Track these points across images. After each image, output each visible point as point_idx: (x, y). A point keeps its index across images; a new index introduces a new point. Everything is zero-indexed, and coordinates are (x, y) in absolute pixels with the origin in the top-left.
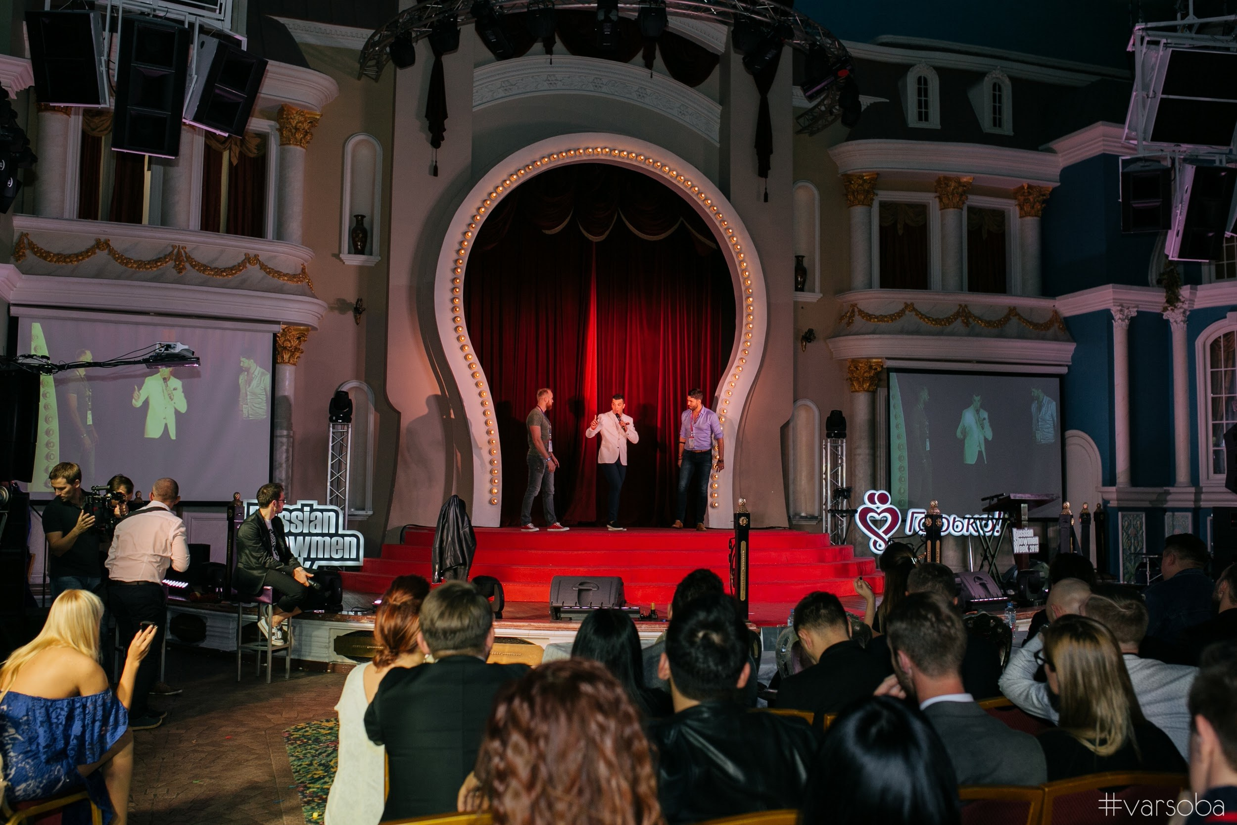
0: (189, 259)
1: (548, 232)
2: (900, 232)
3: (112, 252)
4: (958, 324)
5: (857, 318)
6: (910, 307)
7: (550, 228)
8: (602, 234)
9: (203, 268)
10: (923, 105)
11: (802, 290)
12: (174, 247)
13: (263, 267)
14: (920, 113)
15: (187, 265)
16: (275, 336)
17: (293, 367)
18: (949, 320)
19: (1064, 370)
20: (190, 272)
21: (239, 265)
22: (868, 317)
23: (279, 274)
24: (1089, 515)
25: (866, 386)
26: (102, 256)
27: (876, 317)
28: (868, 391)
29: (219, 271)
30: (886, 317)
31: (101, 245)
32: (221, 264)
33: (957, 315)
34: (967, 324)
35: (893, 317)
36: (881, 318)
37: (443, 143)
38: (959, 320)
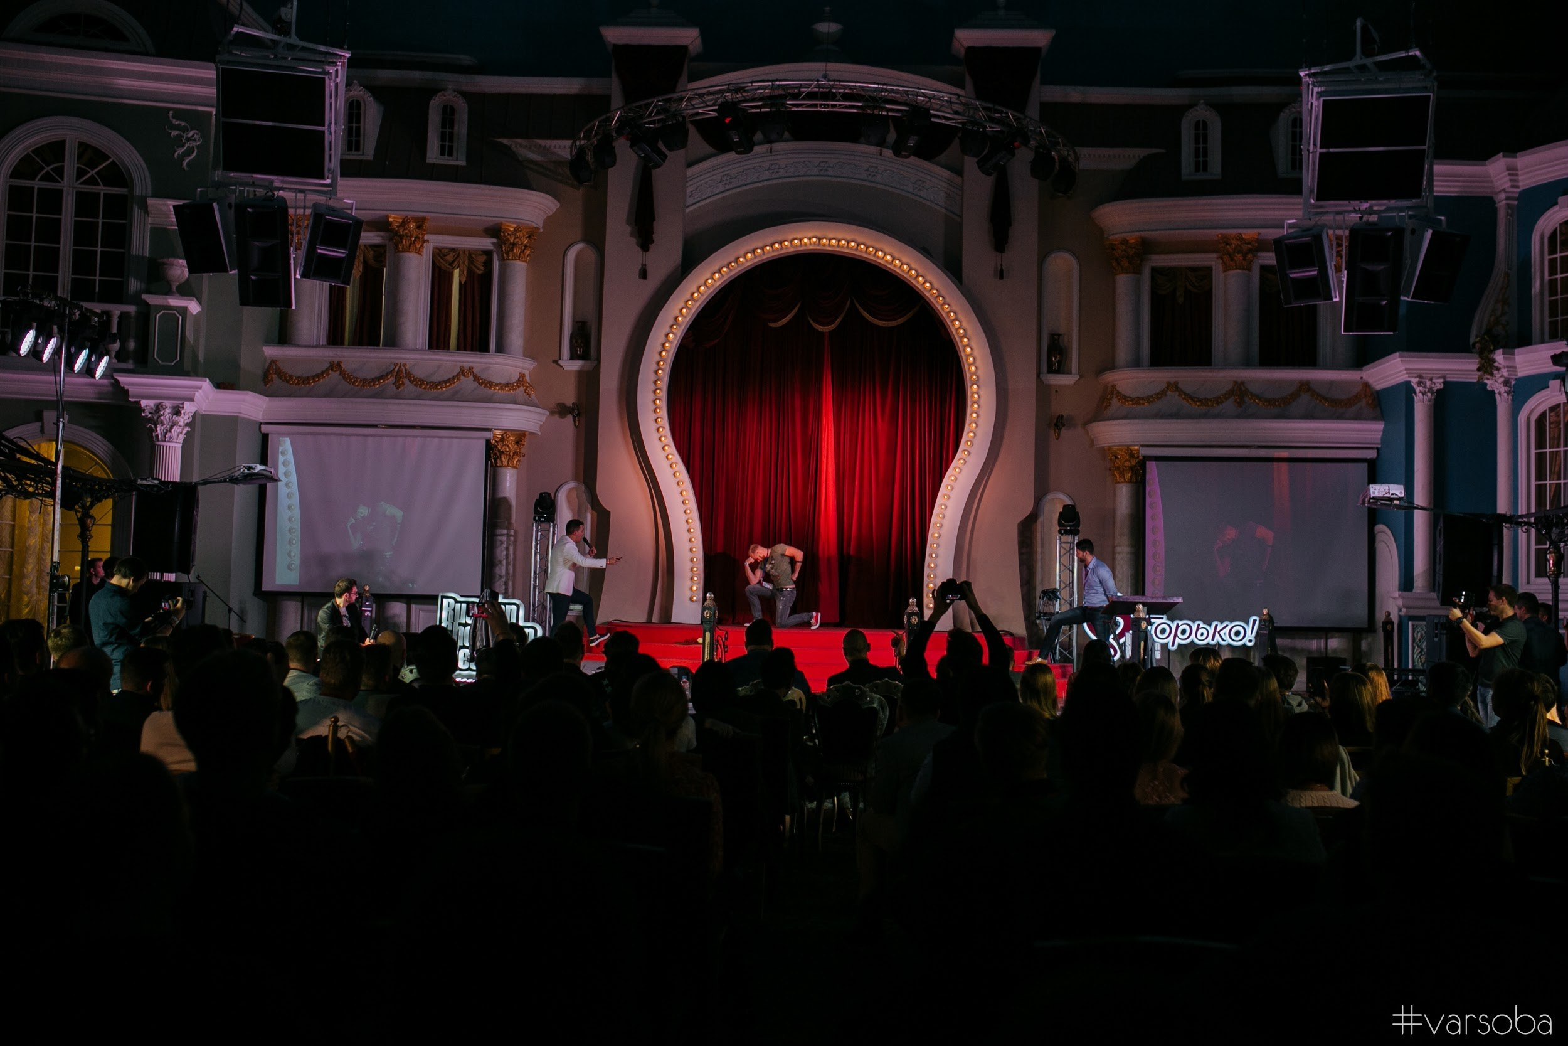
0: (409, 375)
1: (773, 325)
2: (1181, 300)
3: (343, 373)
4: (1229, 405)
5: (1115, 402)
6: (1174, 386)
7: (775, 321)
8: (832, 322)
9: (419, 382)
10: (1201, 153)
11: (1058, 372)
12: (396, 365)
13: (476, 378)
14: (1197, 164)
15: (406, 381)
16: (488, 441)
17: (515, 471)
18: (1218, 401)
19: (1372, 454)
20: (409, 387)
21: (454, 378)
22: (1124, 398)
23: (489, 384)
24: (1392, 623)
25: (1128, 476)
26: (335, 376)
27: (1132, 400)
28: (1130, 481)
29: (433, 385)
30: (1142, 399)
31: (335, 366)
32: (436, 378)
33: (1231, 393)
34: (1240, 403)
35: (1149, 399)
36: (1137, 401)
37: (652, 246)
38: (1232, 399)
